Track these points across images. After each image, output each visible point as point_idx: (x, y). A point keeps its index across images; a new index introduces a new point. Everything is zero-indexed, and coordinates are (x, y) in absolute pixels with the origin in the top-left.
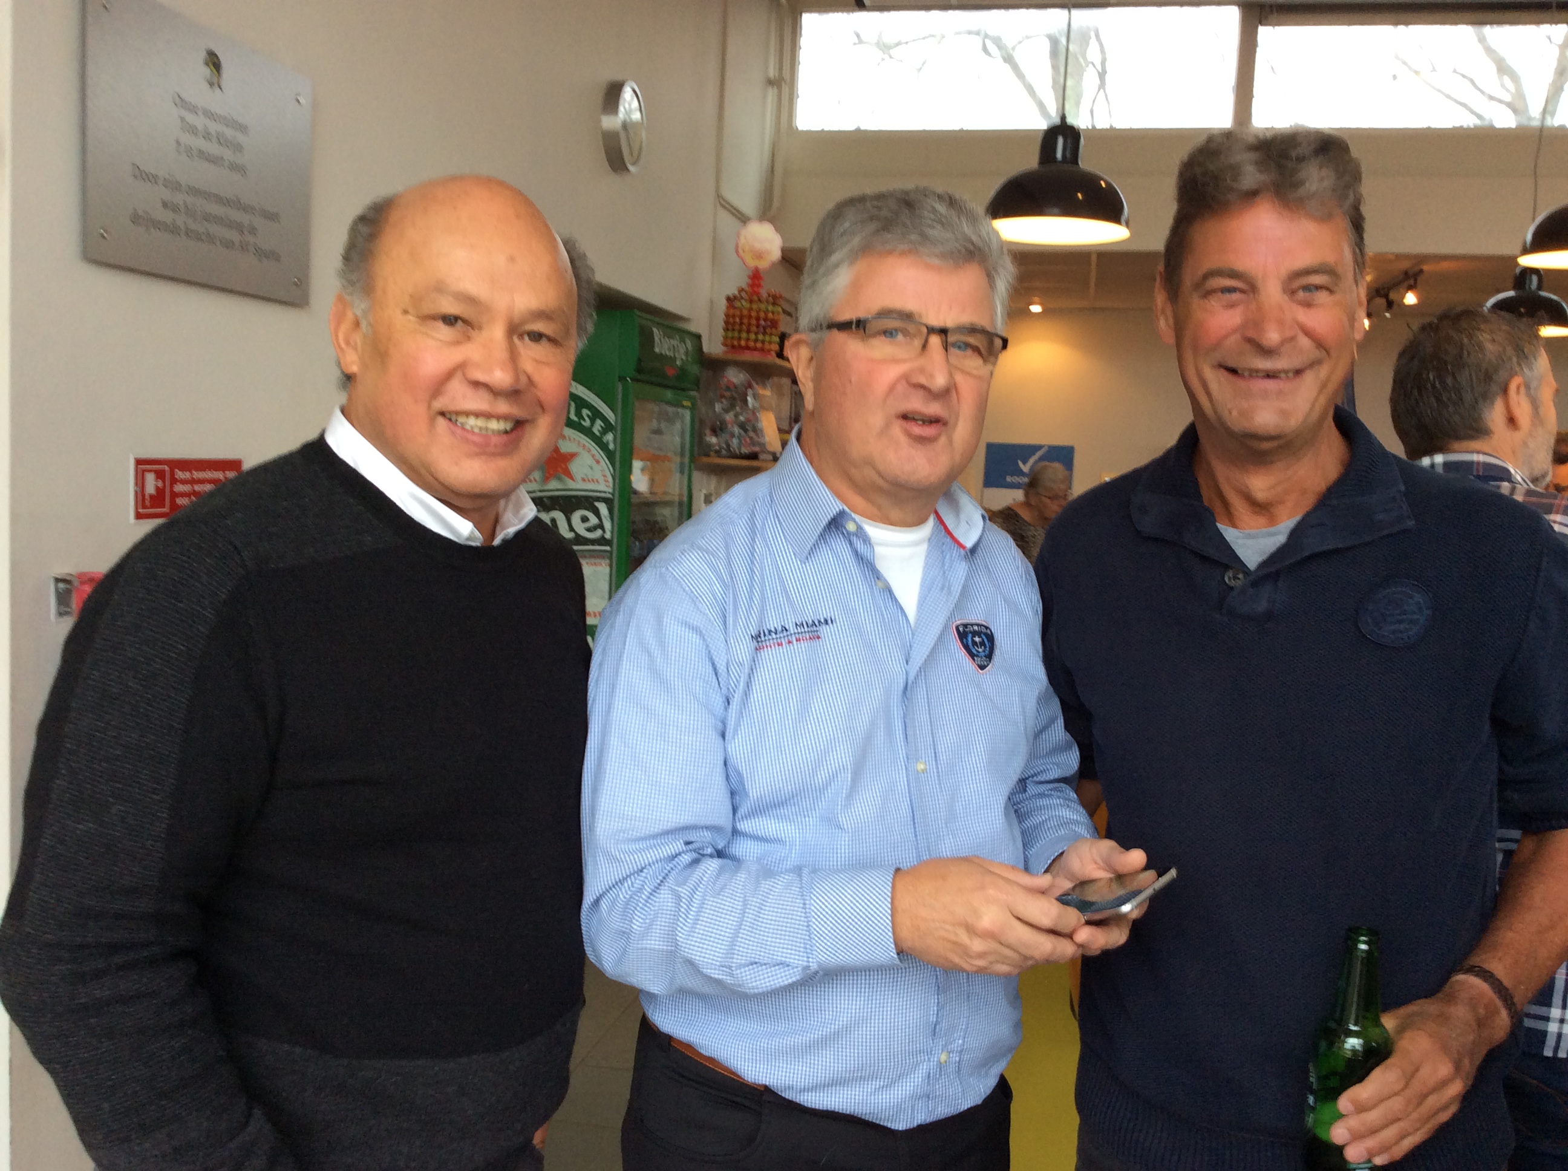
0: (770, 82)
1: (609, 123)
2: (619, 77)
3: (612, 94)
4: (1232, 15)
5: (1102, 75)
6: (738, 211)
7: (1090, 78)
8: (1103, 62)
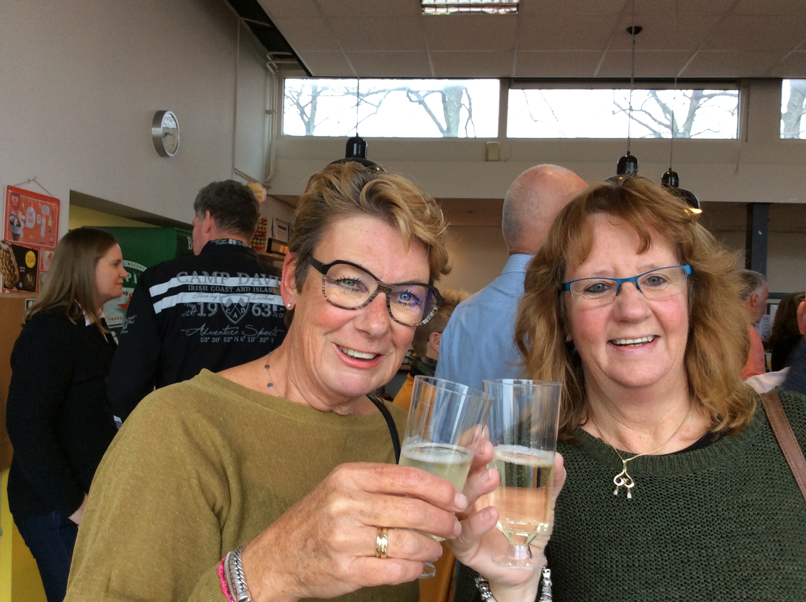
0: (268, 112)
1: (157, 131)
2: (163, 109)
3: (158, 117)
4: (496, 83)
5: (470, 111)
6: (247, 176)
7: (463, 113)
8: (470, 104)
